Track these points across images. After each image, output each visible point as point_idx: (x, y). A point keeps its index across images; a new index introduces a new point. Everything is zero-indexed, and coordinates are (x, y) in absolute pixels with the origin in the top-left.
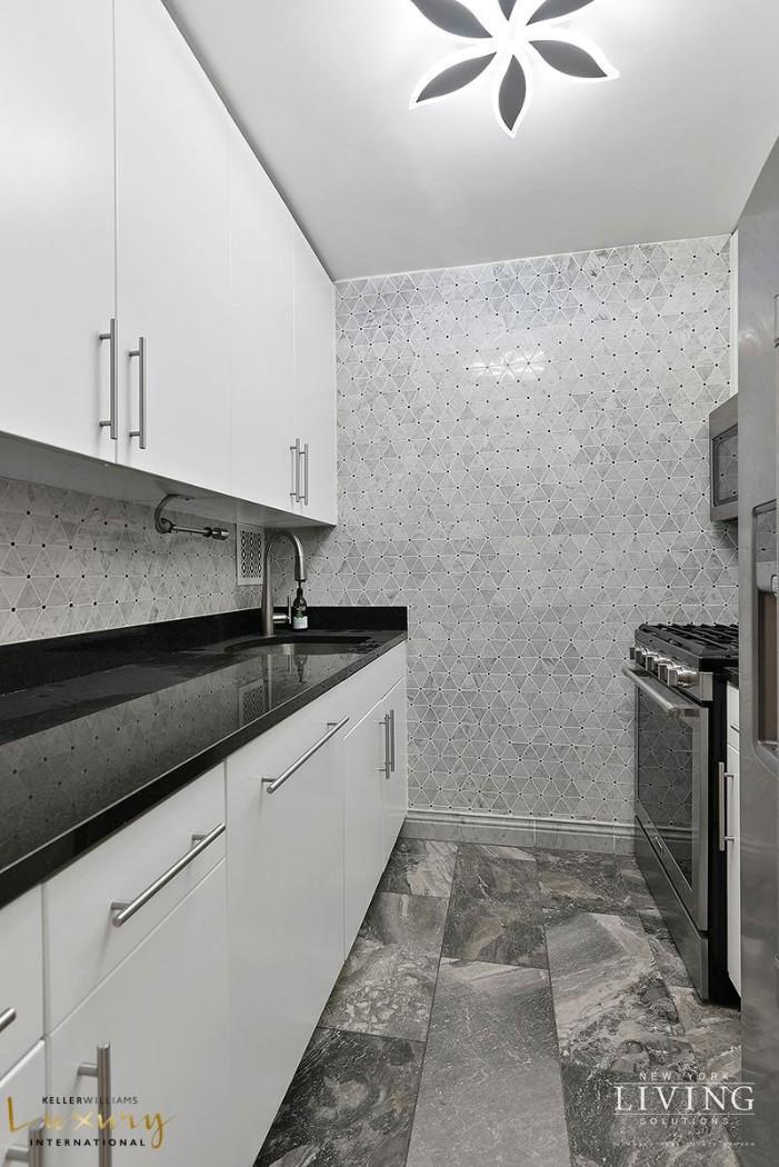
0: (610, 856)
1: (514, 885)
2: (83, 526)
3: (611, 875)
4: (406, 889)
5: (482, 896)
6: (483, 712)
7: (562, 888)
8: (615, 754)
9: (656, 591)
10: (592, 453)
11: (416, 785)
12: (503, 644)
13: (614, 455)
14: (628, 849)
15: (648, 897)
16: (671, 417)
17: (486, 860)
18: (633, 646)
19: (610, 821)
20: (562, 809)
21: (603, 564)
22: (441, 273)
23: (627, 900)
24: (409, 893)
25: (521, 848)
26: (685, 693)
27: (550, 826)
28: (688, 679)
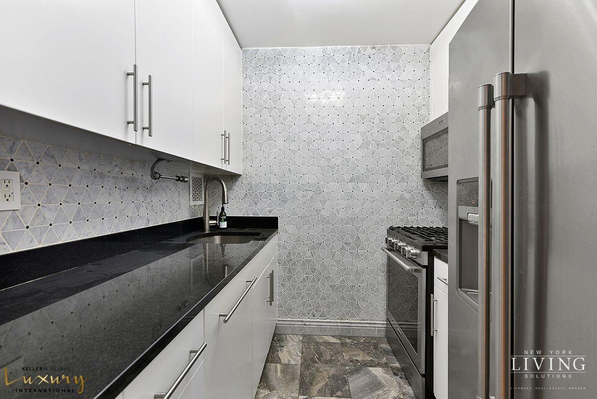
0: (375, 338)
1: (331, 356)
2: (109, 174)
3: (376, 348)
4: (278, 361)
5: (317, 362)
6: (315, 269)
7: (354, 355)
8: (377, 289)
9: (397, 210)
10: (368, 144)
11: (281, 307)
12: (325, 235)
13: (378, 145)
14: (383, 334)
15: (394, 357)
16: (404, 128)
17: (317, 343)
18: (386, 237)
19: (375, 321)
20: (353, 316)
21: (373, 197)
22: (297, 49)
23: (384, 360)
24: (280, 363)
25: (333, 336)
26: (414, 261)
27: (347, 325)
28: (416, 255)
